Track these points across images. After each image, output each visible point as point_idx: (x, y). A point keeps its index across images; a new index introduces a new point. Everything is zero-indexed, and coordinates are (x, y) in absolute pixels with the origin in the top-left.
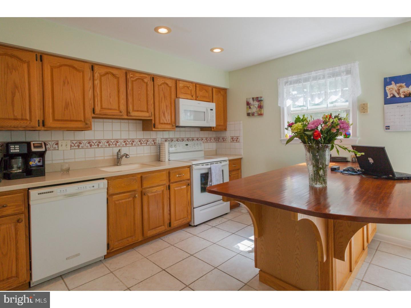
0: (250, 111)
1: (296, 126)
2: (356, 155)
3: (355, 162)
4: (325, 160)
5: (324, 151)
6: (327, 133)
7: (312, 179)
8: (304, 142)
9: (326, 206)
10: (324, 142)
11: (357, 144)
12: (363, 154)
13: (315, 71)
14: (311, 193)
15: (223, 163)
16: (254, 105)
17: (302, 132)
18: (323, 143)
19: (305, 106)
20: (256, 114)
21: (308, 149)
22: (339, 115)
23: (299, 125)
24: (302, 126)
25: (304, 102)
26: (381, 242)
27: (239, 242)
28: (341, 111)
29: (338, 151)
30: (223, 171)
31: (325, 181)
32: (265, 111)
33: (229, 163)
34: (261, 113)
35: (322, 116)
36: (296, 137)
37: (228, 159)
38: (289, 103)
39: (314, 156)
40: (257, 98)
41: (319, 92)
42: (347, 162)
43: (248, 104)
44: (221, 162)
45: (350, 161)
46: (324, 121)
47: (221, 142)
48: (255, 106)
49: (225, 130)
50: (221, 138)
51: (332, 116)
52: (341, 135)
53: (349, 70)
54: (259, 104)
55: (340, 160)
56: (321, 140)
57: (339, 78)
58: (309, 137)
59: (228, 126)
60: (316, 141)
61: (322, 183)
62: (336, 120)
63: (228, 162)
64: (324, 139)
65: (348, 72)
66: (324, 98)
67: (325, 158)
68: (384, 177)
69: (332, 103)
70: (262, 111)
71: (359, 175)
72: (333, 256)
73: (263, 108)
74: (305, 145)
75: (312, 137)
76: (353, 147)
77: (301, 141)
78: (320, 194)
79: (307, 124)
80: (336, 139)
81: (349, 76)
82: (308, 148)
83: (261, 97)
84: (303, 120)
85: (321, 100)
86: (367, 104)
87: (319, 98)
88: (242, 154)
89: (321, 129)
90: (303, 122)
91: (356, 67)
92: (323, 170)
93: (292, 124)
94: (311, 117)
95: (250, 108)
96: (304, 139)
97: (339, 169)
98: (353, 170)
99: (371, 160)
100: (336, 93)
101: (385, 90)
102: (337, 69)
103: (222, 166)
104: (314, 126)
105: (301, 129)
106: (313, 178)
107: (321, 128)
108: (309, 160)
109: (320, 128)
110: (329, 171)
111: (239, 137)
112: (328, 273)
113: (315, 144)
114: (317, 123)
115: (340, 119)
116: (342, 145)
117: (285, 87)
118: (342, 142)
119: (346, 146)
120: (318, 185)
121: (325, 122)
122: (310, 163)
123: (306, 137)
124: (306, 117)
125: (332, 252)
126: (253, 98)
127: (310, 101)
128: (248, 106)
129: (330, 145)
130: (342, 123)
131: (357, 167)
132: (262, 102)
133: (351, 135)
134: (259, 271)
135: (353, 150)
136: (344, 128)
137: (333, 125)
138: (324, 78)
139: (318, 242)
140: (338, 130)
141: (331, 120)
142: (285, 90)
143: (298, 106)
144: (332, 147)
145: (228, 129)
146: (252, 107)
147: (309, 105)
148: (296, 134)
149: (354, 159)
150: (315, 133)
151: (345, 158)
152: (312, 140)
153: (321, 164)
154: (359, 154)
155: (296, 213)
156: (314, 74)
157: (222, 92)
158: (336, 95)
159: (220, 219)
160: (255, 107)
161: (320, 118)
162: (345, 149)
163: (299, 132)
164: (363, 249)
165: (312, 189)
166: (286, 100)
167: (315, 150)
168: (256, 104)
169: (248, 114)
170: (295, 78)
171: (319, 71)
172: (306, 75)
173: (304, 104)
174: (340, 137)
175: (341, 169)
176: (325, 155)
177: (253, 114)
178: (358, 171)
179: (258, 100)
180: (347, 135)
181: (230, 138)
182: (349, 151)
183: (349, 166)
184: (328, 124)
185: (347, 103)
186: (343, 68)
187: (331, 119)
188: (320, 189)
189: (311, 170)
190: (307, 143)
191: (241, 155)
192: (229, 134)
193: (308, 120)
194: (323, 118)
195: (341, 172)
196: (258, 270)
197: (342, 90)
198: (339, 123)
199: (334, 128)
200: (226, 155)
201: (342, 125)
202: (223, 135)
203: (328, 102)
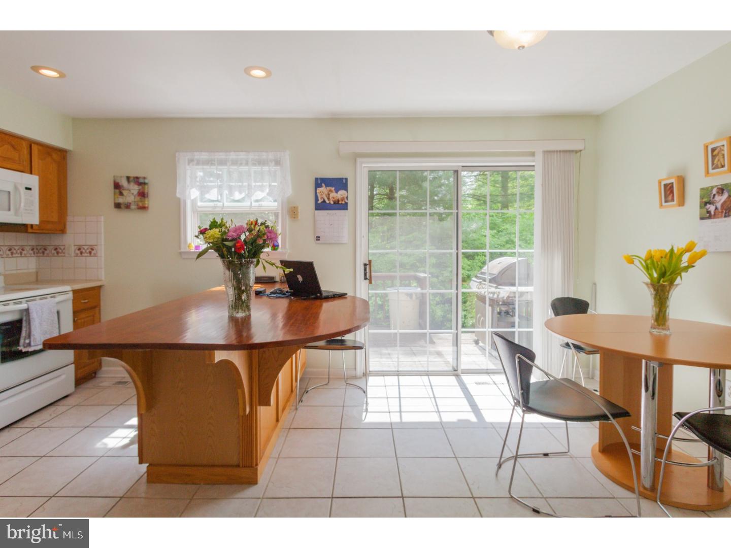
0: (121, 200)
1: (211, 233)
2: (284, 271)
3: (284, 282)
4: (249, 280)
5: (248, 268)
6: (252, 244)
7: (232, 306)
8: (222, 256)
9: (249, 337)
10: (248, 255)
11: (287, 258)
12: (292, 270)
13: (234, 152)
14: (231, 325)
15: (59, 298)
16: (130, 191)
17: (220, 242)
18: (247, 257)
19: (220, 202)
20: (133, 207)
21: (228, 265)
22: (266, 222)
23: (216, 232)
24: (220, 233)
25: (218, 195)
26: (310, 379)
27: (106, 436)
28: (268, 213)
29: (264, 268)
30: (58, 313)
31: (248, 308)
32: (151, 202)
33: (74, 297)
34: (144, 206)
35: (246, 222)
36: (211, 248)
37: (70, 289)
38: (194, 193)
39: (235, 275)
40: (137, 178)
41: (241, 184)
42: (275, 282)
43: (117, 186)
44: (53, 295)
45: (278, 282)
46: (249, 228)
47: (50, 255)
48: (133, 192)
49: (63, 231)
50: (50, 248)
51: (258, 222)
52: (268, 247)
53: (279, 159)
54: (139, 190)
55: (266, 280)
56: (245, 253)
57: (266, 168)
58: (229, 248)
59: (68, 224)
60: (238, 255)
61: (244, 311)
62: (262, 228)
63: (71, 295)
64: (249, 252)
65: (278, 163)
66: (247, 193)
67: (249, 277)
68: (312, 297)
69: (257, 201)
70: (146, 202)
71: (287, 297)
72: (258, 403)
73: (149, 197)
74: (223, 261)
75: (233, 250)
76: (282, 262)
77: (217, 255)
78: (242, 325)
79: (226, 230)
80: (262, 252)
81: (278, 167)
82: (226, 264)
83: (144, 178)
84: (221, 226)
85: (243, 195)
86: (297, 207)
87: (240, 193)
88: (103, 279)
89: (245, 239)
90: (221, 227)
91: (286, 157)
92: (247, 293)
93: (206, 229)
94: (231, 222)
95: (121, 194)
96: (222, 251)
97: (265, 291)
98: (282, 292)
99: (300, 278)
100: (261, 188)
101: (316, 193)
102: (264, 155)
103: (58, 303)
104: (236, 234)
105: (218, 238)
106: (234, 305)
107: (245, 237)
108: (228, 280)
109: (243, 237)
110: (253, 295)
111: (96, 245)
112: (251, 427)
113: (237, 258)
114: (240, 230)
115: (267, 227)
116: (269, 260)
117: (188, 167)
118: (269, 255)
119: (273, 261)
120: (239, 314)
121: (250, 230)
122: (230, 284)
123: (224, 249)
124: (224, 221)
125: (256, 399)
126: (128, 178)
127: (227, 194)
128: (117, 191)
129: (255, 260)
130: (270, 232)
131: (286, 288)
132: (146, 187)
133: (280, 246)
134: (148, 467)
135: (281, 266)
136: (271, 239)
137: (259, 235)
138: (247, 164)
139: (239, 391)
140: (265, 241)
141: (257, 228)
142: (189, 173)
143: (209, 199)
144: (258, 262)
145: (69, 229)
146: (125, 192)
147: (225, 200)
148: (211, 244)
149: (283, 278)
150: (237, 244)
151: (273, 278)
152: (233, 254)
153: (244, 286)
154: (288, 271)
155: (212, 351)
156: (233, 156)
157: (55, 156)
158: (262, 191)
159: (52, 409)
160: (133, 194)
161: (244, 223)
162: (273, 264)
163: (216, 242)
164: (292, 391)
165: (232, 320)
166: (191, 189)
167: (237, 266)
168: (135, 188)
169: (118, 206)
170: (204, 156)
171: (241, 153)
172: (221, 156)
173: (218, 198)
174: (266, 250)
175: (268, 292)
176: (248, 273)
177: (128, 206)
178: (287, 292)
179: (139, 181)
180: (275, 247)
181: (73, 248)
182: (277, 267)
183: (277, 287)
184: (253, 232)
185: (276, 204)
186: (271, 156)
187: (257, 226)
188: (242, 318)
189: (231, 295)
190: (226, 256)
191: (100, 280)
192: (70, 240)
193: (228, 226)
194: (247, 224)
195: (268, 295)
196: (144, 467)
197: (270, 186)
198: (266, 232)
199: (261, 238)
200: (63, 282)
201: (269, 234)
202: (57, 241)
203: (252, 200)
